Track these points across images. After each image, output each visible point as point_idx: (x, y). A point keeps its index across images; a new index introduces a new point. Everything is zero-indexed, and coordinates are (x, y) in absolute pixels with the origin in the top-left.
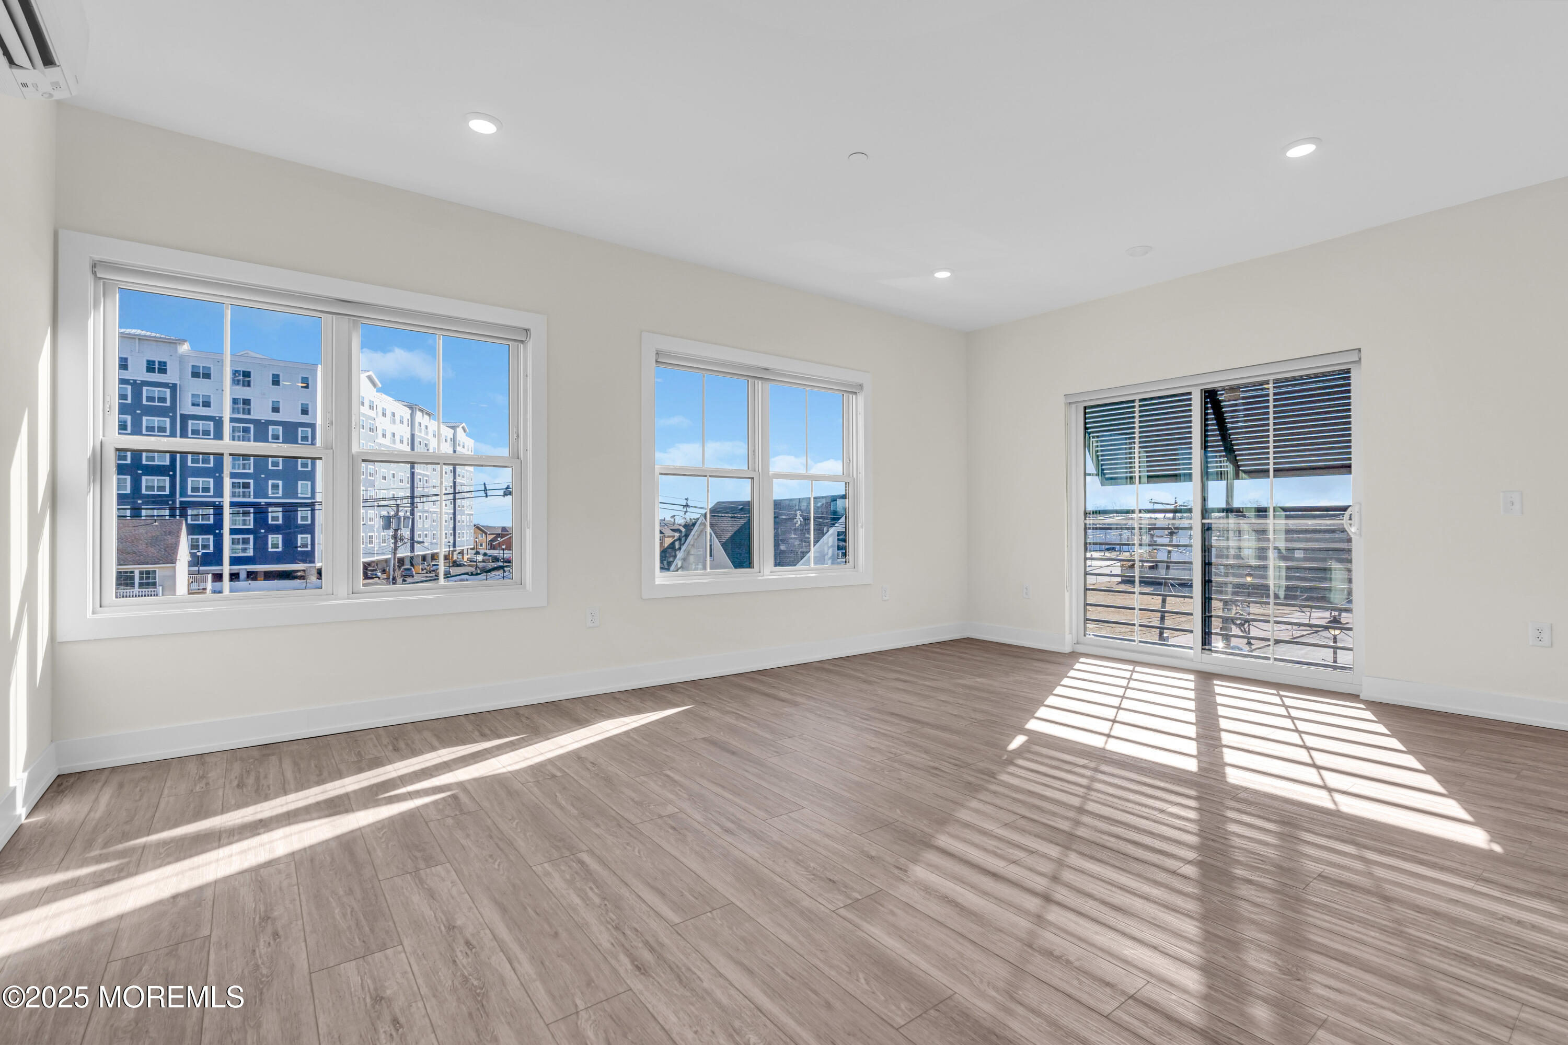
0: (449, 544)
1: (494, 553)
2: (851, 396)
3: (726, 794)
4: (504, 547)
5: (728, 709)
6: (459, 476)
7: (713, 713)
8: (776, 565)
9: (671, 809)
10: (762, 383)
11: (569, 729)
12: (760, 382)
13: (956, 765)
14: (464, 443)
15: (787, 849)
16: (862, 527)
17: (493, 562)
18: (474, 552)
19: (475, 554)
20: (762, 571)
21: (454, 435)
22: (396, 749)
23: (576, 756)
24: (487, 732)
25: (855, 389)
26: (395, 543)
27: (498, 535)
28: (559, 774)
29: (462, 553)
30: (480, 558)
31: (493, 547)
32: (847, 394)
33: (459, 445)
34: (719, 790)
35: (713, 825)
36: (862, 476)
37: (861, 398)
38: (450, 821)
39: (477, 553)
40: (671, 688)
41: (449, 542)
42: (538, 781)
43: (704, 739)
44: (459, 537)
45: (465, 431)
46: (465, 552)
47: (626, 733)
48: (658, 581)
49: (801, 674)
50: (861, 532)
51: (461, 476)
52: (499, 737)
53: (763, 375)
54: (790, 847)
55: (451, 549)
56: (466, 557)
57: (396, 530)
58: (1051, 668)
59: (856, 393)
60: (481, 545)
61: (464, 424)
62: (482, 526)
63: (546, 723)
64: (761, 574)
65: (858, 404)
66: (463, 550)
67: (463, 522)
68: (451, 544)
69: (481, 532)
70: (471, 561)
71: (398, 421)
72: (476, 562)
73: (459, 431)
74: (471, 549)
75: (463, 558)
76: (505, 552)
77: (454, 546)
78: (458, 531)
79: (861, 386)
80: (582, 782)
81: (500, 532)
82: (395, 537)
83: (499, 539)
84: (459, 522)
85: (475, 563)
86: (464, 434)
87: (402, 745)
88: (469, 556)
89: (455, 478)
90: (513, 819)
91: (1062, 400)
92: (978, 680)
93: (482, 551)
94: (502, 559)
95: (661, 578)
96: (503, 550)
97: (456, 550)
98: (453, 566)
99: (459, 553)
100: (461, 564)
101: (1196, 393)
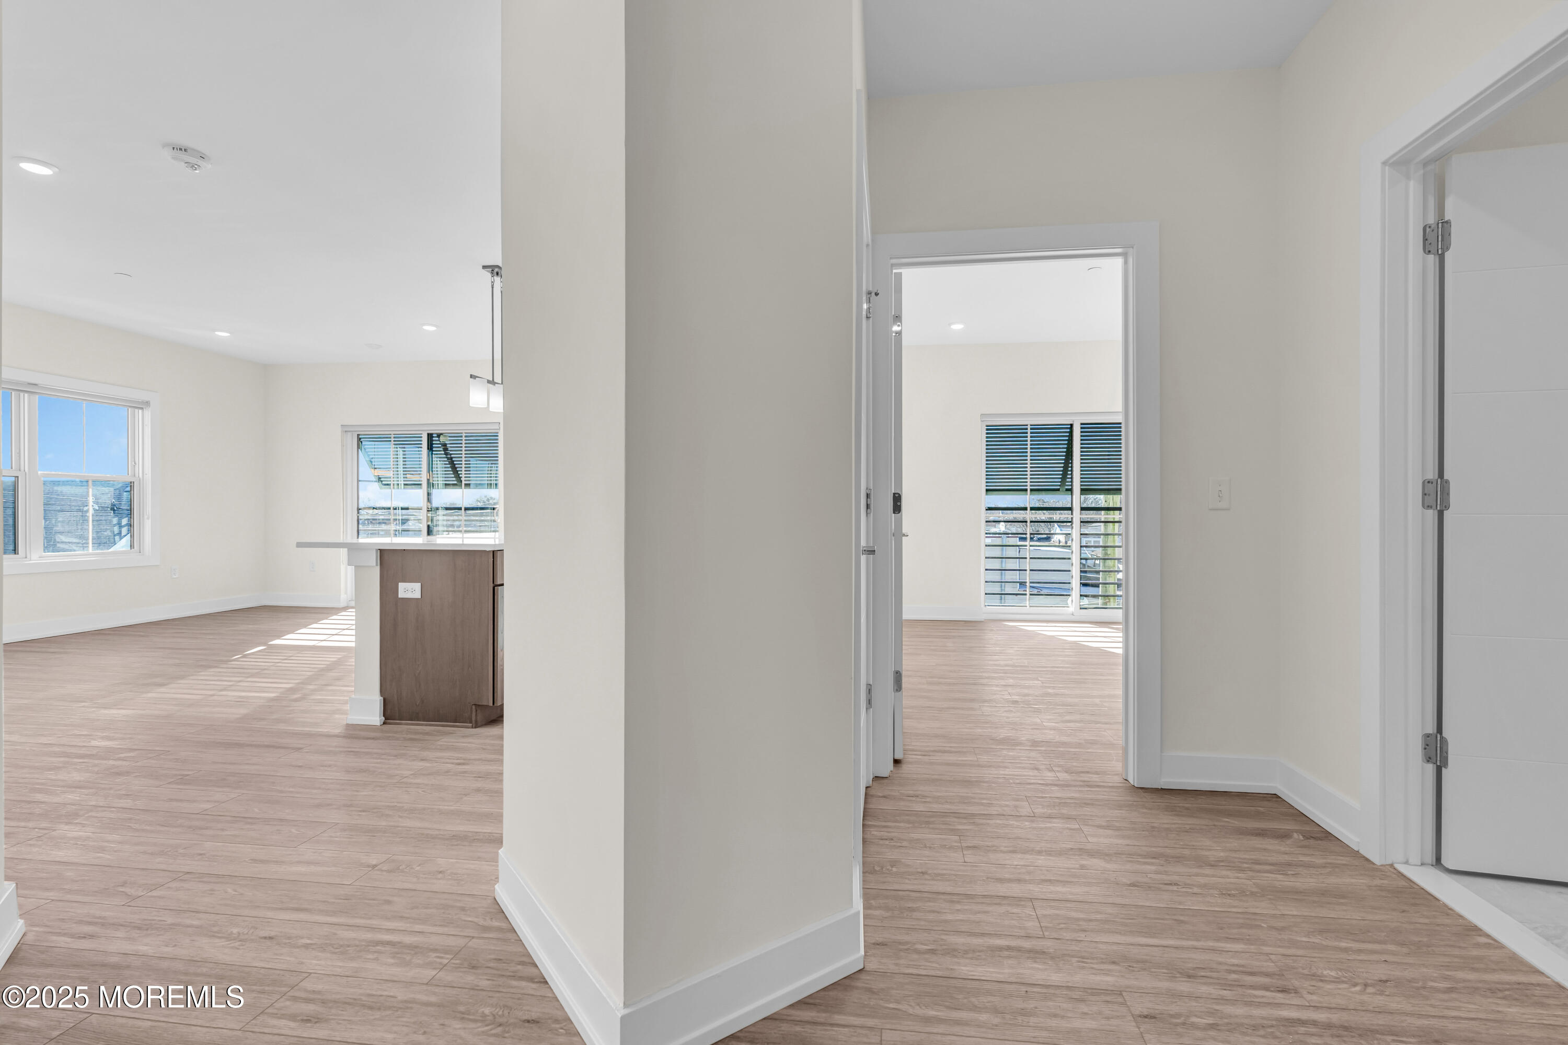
2: (137, 410)
25: (143, 405)
32: (133, 409)
37: (148, 413)
59: (143, 408)
65: (145, 418)
79: (148, 403)
91: (339, 429)
101: (422, 434)
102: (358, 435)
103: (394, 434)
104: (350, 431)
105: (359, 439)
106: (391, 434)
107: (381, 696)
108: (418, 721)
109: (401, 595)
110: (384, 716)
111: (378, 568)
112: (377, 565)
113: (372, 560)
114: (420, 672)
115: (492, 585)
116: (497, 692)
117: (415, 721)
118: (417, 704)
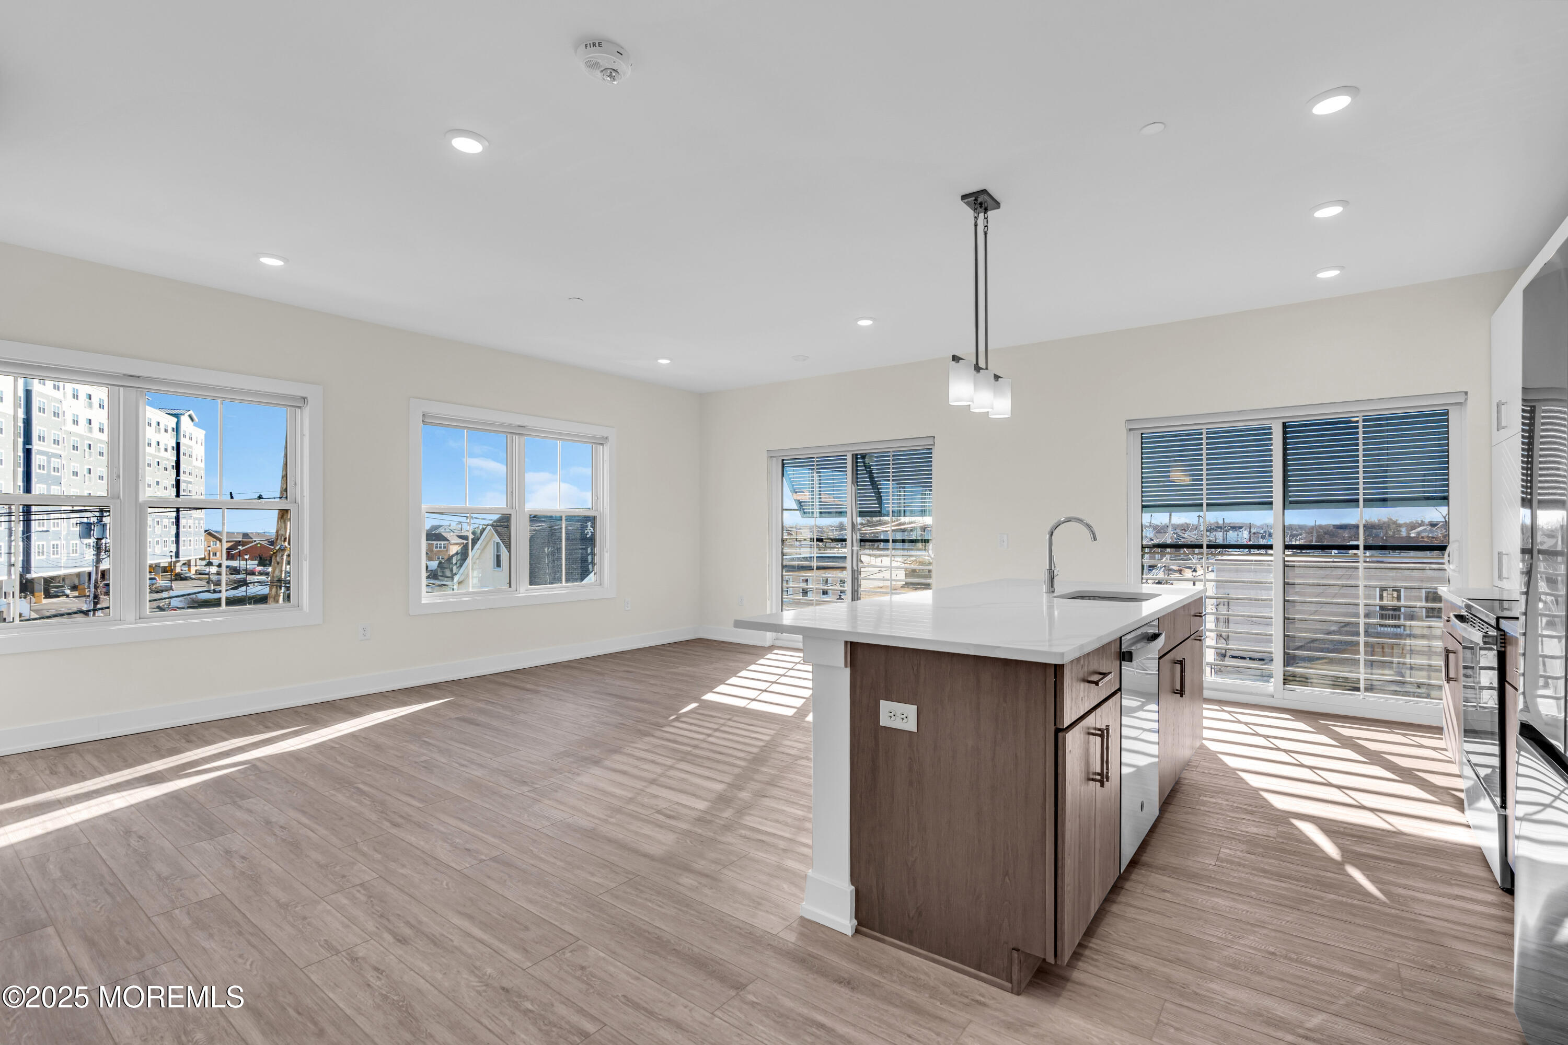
0: (171, 554)
1: (234, 563)
2: (599, 446)
3: (467, 748)
4: (247, 557)
5: (482, 698)
6: (184, 472)
7: (467, 702)
8: (531, 584)
9: (424, 758)
10: (519, 438)
11: (345, 720)
12: (517, 437)
13: (637, 721)
14: (190, 434)
15: (501, 770)
16: (607, 552)
17: (232, 574)
18: (204, 562)
19: (205, 566)
20: (518, 590)
21: (178, 424)
22: (188, 741)
23: (353, 736)
24: (270, 725)
25: (602, 441)
26: (98, 555)
27: (238, 543)
28: (337, 746)
29: (188, 564)
30: (214, 570)
31: (230, 557)
32: (596, 445)
33: (184, 436)
34: (462, 746)
35: (454, 764)
36: (607, 511)
37: (607, 448)
38: (252, 777)
39: (210, 564)
40: (435, 686)
41: (171, 552)
42: (321, 751)
43: (457, 718)
44: (184, 545)
45: (192, 419)
46: (193, 563)
47: (395, 719)
48: (424, 601)
49: (550, 671)
50: (607, 556)
51: (187, 473)
52: (283, 728)
53: (519, 431)
54: (504, 769)
55: (174, 559)
56: (193, 570)
57: (99, 539)
58: (747, 658)
60: (215, 554)
61: (191, 412)
62: (216, 532)
63: (323, 716)
64: (518, 592)
65: (605, 452)
66: (189, 561)
67: (190, 527)
68: (173, 554)
69: (214, 540)
70: (200, 574)
71: (96, 405)
72: (208, 574)
73: (185, 420)
74: (201, 559)
75: (189, 570)
76: (249, 562)
77: (177, 555)
78: (181, 539)
79: (607, 439)
80: (356, 749)
81: (240, 538)
82: (98, 548)
83: (239, 547)
84: (184, 527)
85: (207, 576)
86: (192, 424)
87: (193, 738)
88: (198, 568)
89: (178, 474)
90: (303, 772)
91: (765, 455)
92: (688, 668)
93: (216, 562)
94: (244, 570)
95: (427, 597)
96: (246, 560)
97: (179, 561)
98: (176, 580)
99: (184, 564)
100: (186, 577)
101: (846, 455)
102: (783, 460)
103: (817, 457)
104: (774, 457)
105: (783, 465)
106: (814, 458)
107: (853, 884)
108: (911, 944)
109: (884, 721)
110: (856, 918)
111: (848, 670)
112: (846, 666)
113: (839, 656)
114: (916, 860)
115: (1053, 728)
116: (1063, 939)
117: (906, 942)
118: (911, 915)
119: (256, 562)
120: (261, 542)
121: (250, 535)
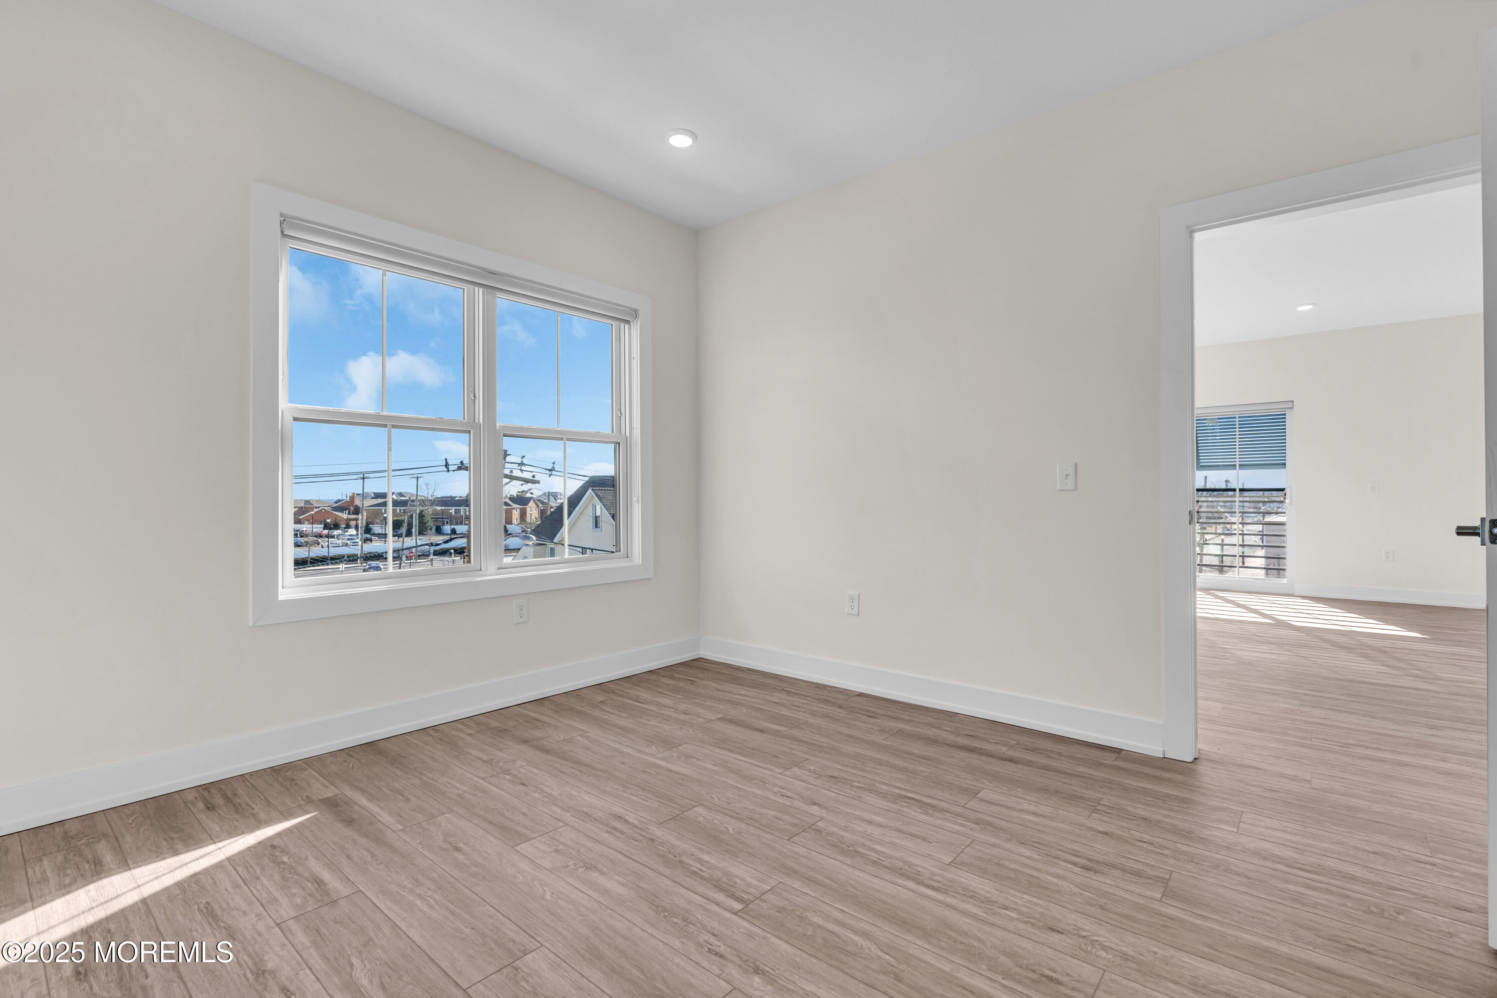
119: (322, 526)
120: (325, 508)
121: (311, 502)
